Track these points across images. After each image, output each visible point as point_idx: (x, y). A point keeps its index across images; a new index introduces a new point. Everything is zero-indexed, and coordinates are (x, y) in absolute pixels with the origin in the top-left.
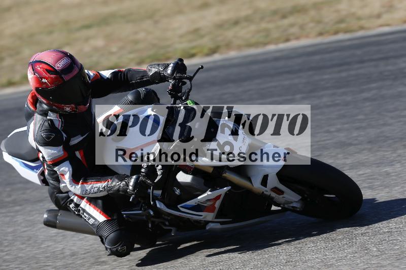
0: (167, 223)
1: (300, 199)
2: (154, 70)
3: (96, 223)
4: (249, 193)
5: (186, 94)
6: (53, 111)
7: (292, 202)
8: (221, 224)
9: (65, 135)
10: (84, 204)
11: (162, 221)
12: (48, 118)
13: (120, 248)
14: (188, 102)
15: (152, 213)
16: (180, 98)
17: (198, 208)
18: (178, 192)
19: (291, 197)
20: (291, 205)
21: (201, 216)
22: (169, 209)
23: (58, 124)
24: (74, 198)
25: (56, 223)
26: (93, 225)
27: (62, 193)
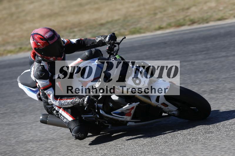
0: (106, 122)
1: (177, 109)
2: (99, 39)
3: (67, 121)
4: (150, 106)
5: (116, 52)
6: (44, 60)
7: (173, 111)
8: (135, 123)
9: (50, 74)
10: (61, 111)
11: (104, 121)
12: (41, 64)
13: (81, 135)
14: (117, 56)
15: (98, 116)
16: (113, 54)
17: (122, 114)
18: (111, 105)
19: (172, 108)
20: (172, 113)
21: (124, 118)
22: (107, 114)
23: (47, 67)
24: (56, 108)
25: (47, 121)
26: (66, 122)
27: (49, 105)
